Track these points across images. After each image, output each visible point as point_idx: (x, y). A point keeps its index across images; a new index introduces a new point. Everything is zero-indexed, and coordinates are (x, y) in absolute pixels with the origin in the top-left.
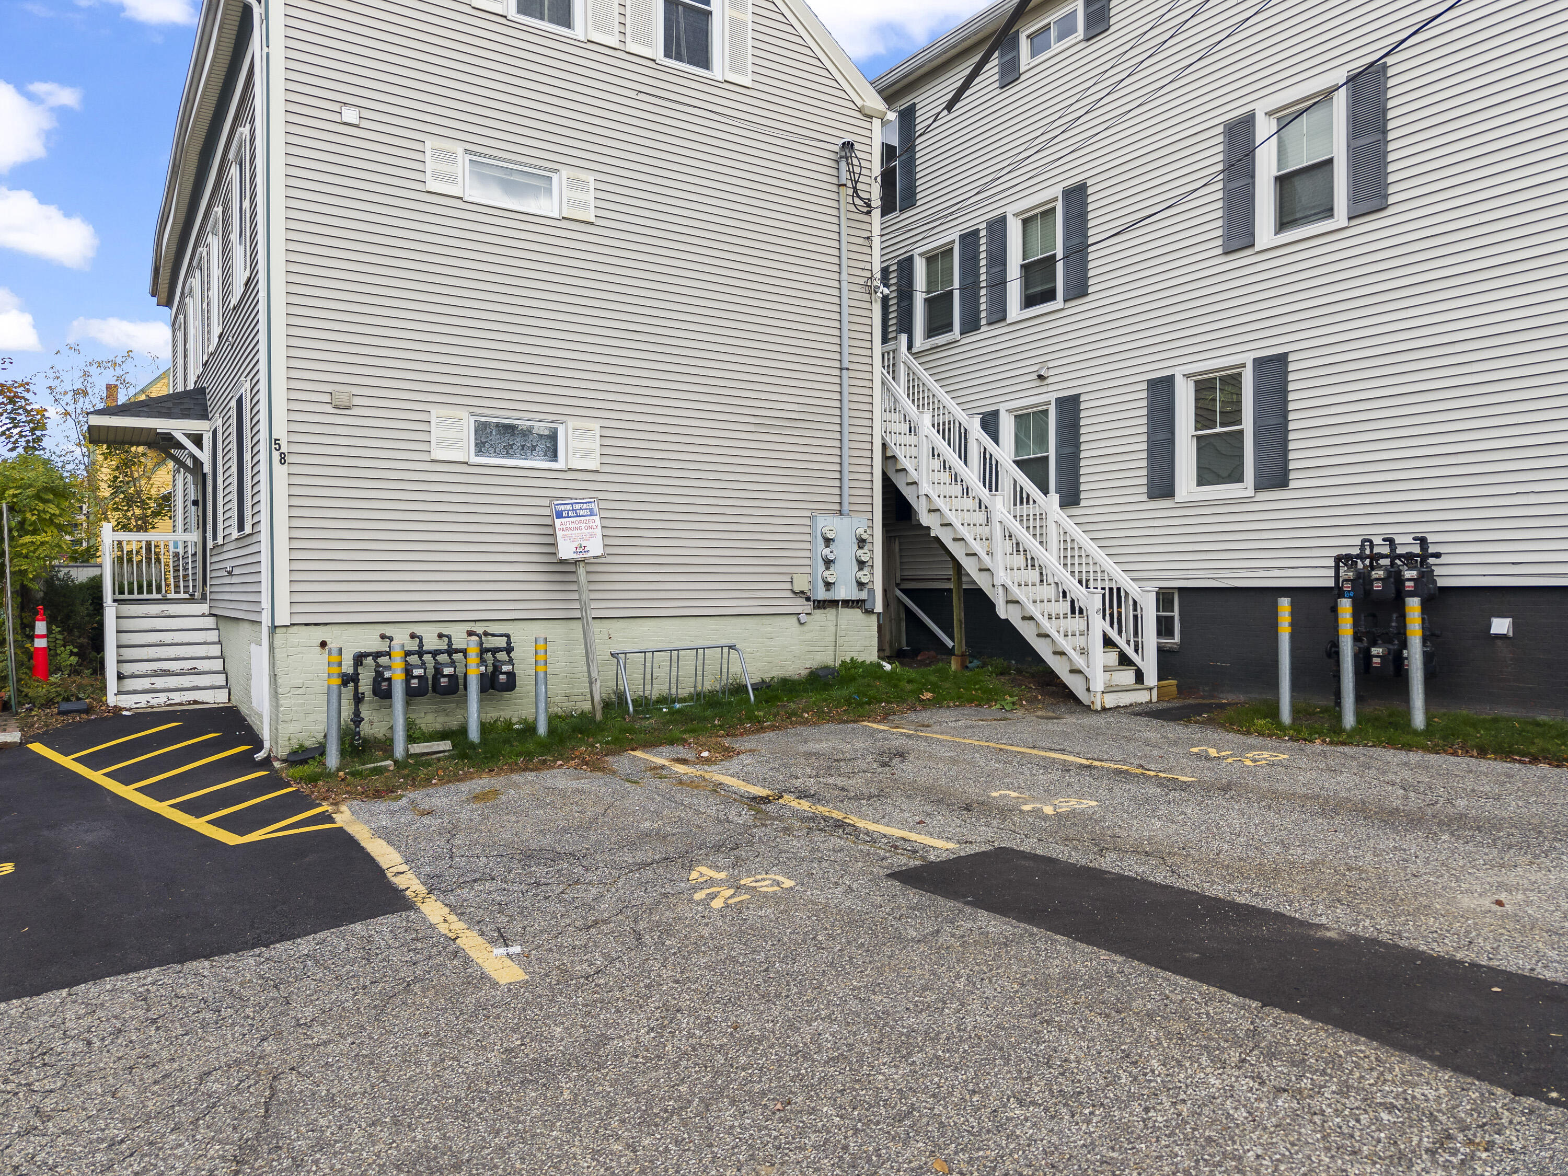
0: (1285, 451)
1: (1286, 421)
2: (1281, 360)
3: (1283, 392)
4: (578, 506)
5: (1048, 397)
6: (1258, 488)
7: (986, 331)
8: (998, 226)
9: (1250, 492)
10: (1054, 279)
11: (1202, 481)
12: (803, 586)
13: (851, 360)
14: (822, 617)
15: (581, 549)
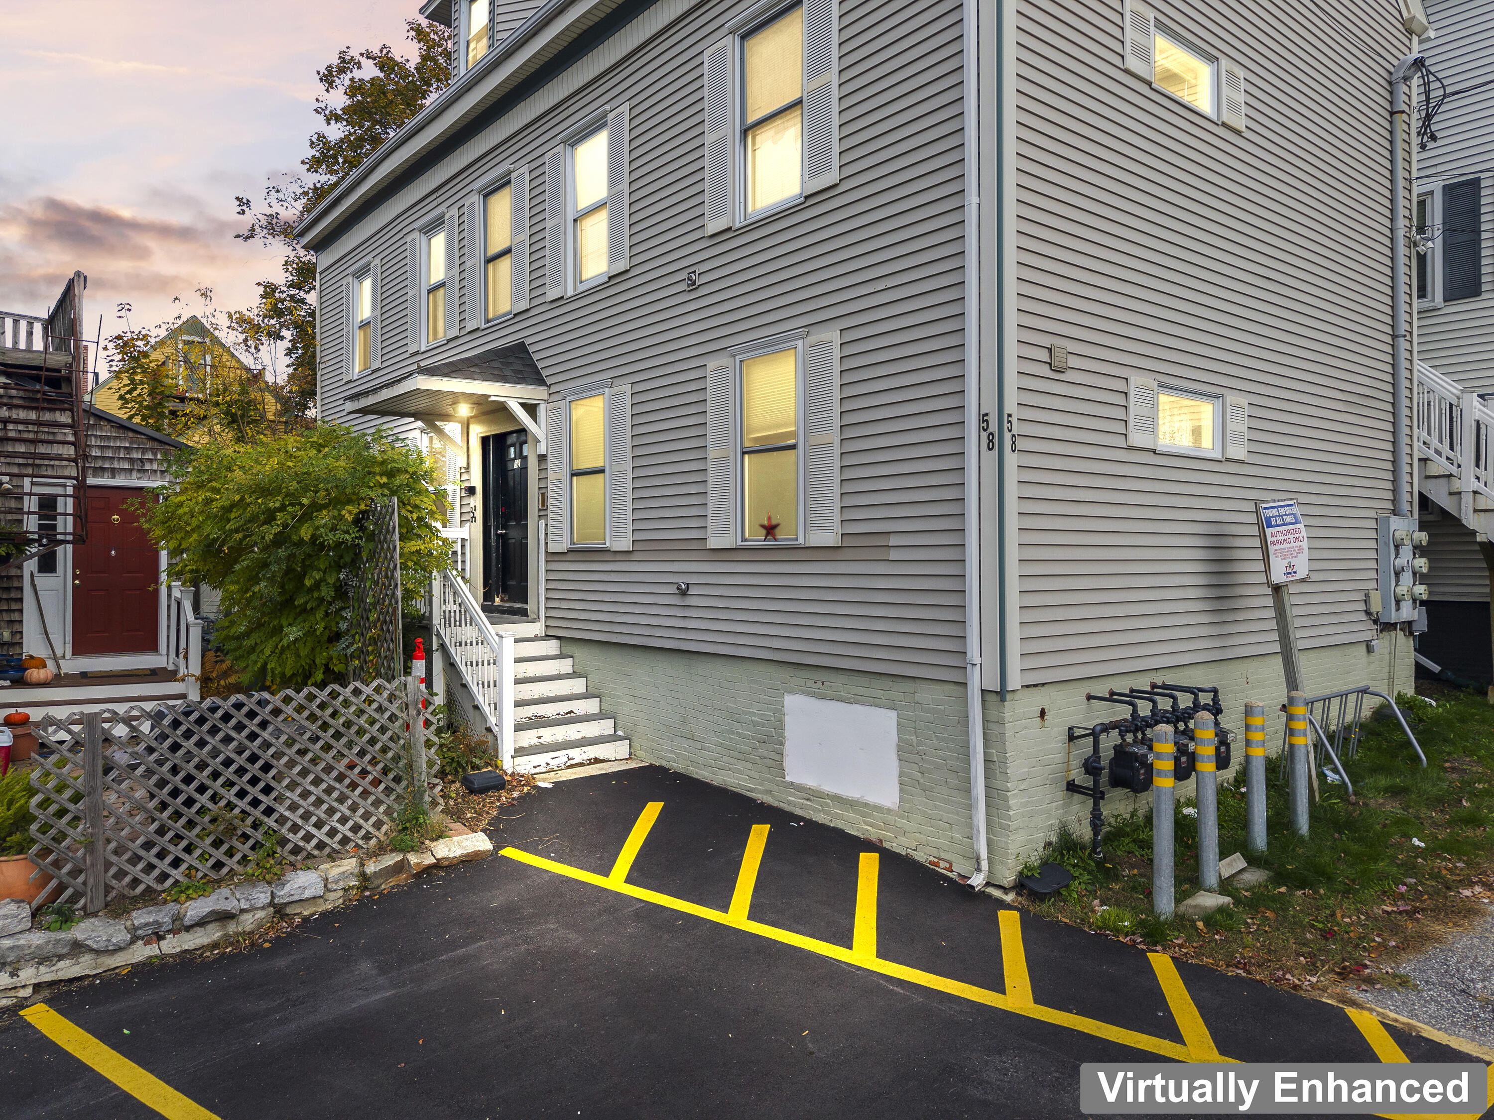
4: (1282, 511)
12: (1376, 606)
13: (1403, 327)
14: (1382, 644)
15: (1290, 570)
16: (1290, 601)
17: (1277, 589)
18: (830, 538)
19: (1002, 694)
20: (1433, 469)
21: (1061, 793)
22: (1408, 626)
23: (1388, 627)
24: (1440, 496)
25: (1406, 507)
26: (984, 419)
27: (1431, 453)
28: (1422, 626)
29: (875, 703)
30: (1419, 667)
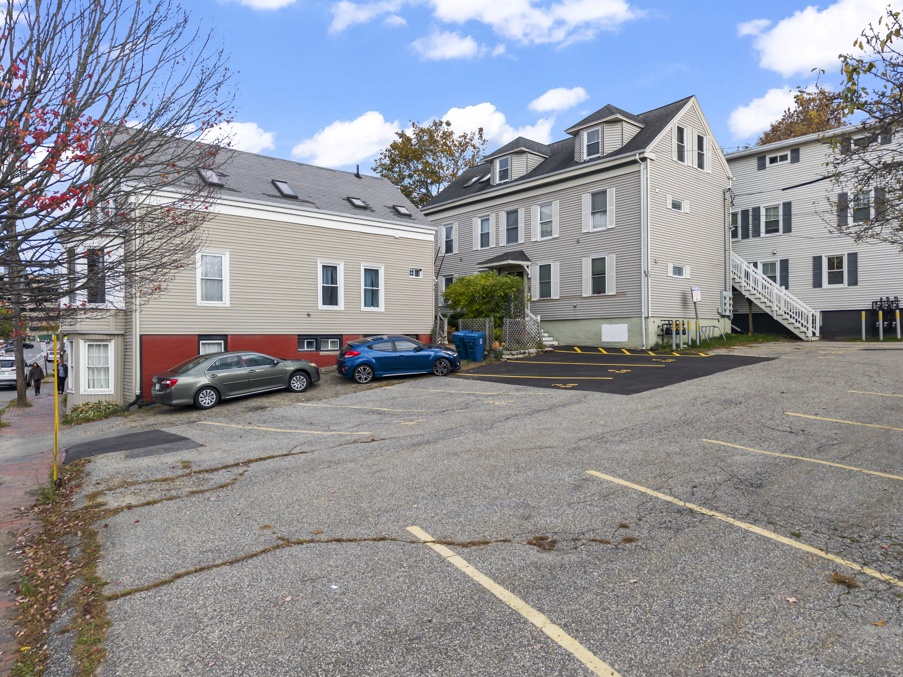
0: (857, 276)
1: (857, 269)
2: (855, 254)
3: (856, 262)
5: (777, 259)
6: (849, 285)
7: (751, 239)
8: (757, 210)
9: (846, 286)
10: (778, 226)
11: (830, 283)
12: (720, 311)
13: (727, 248)
14: (722, 320)
15: (697, 299)
16: (697, 305)
17: (695, 303)
18: (614, 293)
19: (648, 317)
20: (736, 281)
21: (656, 336)
22: (728, 317)
23: (723, 316)
24: (737, 286)
25: (728, 289)
26: (645, 272)
27: (736, 277)
28: (732, 317)
29: (623, 323)
30: (732, 328)
